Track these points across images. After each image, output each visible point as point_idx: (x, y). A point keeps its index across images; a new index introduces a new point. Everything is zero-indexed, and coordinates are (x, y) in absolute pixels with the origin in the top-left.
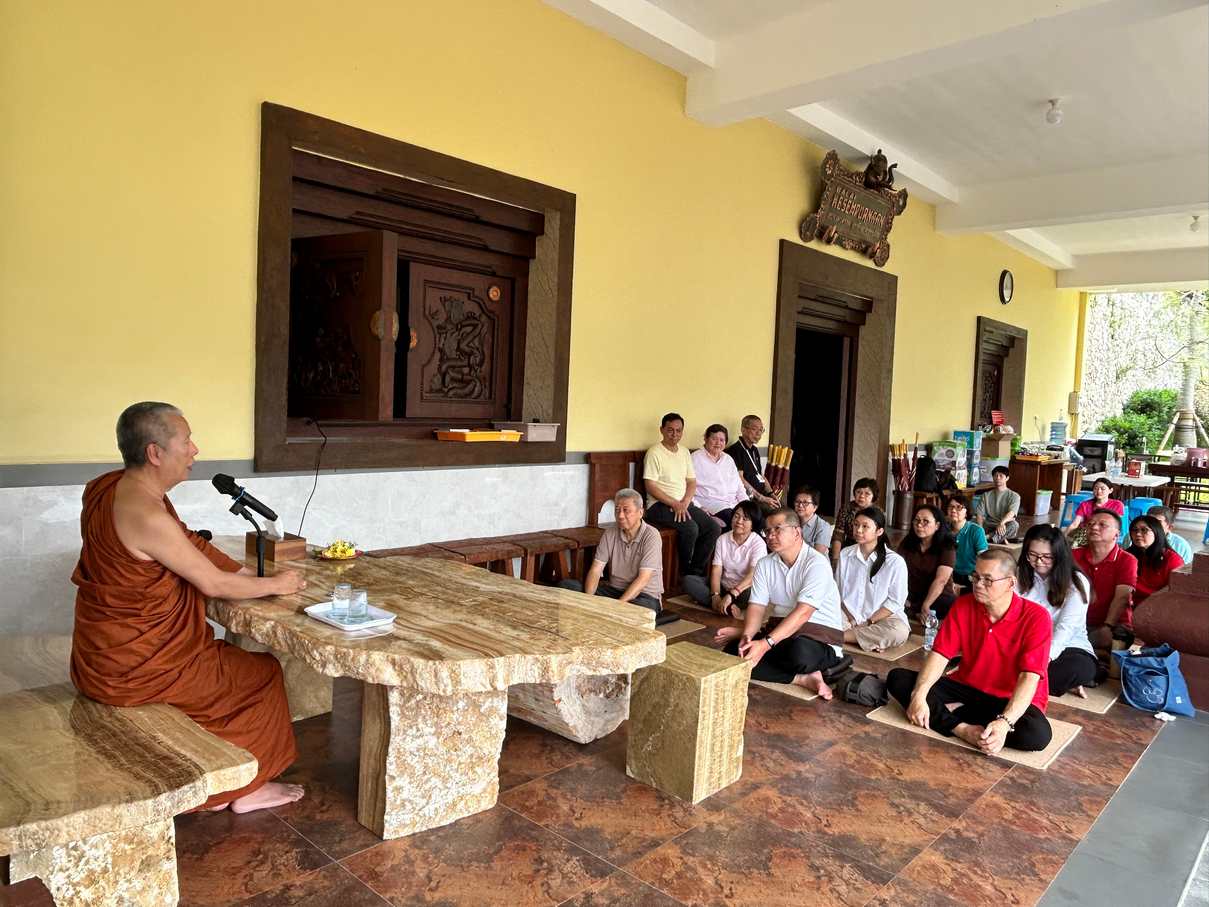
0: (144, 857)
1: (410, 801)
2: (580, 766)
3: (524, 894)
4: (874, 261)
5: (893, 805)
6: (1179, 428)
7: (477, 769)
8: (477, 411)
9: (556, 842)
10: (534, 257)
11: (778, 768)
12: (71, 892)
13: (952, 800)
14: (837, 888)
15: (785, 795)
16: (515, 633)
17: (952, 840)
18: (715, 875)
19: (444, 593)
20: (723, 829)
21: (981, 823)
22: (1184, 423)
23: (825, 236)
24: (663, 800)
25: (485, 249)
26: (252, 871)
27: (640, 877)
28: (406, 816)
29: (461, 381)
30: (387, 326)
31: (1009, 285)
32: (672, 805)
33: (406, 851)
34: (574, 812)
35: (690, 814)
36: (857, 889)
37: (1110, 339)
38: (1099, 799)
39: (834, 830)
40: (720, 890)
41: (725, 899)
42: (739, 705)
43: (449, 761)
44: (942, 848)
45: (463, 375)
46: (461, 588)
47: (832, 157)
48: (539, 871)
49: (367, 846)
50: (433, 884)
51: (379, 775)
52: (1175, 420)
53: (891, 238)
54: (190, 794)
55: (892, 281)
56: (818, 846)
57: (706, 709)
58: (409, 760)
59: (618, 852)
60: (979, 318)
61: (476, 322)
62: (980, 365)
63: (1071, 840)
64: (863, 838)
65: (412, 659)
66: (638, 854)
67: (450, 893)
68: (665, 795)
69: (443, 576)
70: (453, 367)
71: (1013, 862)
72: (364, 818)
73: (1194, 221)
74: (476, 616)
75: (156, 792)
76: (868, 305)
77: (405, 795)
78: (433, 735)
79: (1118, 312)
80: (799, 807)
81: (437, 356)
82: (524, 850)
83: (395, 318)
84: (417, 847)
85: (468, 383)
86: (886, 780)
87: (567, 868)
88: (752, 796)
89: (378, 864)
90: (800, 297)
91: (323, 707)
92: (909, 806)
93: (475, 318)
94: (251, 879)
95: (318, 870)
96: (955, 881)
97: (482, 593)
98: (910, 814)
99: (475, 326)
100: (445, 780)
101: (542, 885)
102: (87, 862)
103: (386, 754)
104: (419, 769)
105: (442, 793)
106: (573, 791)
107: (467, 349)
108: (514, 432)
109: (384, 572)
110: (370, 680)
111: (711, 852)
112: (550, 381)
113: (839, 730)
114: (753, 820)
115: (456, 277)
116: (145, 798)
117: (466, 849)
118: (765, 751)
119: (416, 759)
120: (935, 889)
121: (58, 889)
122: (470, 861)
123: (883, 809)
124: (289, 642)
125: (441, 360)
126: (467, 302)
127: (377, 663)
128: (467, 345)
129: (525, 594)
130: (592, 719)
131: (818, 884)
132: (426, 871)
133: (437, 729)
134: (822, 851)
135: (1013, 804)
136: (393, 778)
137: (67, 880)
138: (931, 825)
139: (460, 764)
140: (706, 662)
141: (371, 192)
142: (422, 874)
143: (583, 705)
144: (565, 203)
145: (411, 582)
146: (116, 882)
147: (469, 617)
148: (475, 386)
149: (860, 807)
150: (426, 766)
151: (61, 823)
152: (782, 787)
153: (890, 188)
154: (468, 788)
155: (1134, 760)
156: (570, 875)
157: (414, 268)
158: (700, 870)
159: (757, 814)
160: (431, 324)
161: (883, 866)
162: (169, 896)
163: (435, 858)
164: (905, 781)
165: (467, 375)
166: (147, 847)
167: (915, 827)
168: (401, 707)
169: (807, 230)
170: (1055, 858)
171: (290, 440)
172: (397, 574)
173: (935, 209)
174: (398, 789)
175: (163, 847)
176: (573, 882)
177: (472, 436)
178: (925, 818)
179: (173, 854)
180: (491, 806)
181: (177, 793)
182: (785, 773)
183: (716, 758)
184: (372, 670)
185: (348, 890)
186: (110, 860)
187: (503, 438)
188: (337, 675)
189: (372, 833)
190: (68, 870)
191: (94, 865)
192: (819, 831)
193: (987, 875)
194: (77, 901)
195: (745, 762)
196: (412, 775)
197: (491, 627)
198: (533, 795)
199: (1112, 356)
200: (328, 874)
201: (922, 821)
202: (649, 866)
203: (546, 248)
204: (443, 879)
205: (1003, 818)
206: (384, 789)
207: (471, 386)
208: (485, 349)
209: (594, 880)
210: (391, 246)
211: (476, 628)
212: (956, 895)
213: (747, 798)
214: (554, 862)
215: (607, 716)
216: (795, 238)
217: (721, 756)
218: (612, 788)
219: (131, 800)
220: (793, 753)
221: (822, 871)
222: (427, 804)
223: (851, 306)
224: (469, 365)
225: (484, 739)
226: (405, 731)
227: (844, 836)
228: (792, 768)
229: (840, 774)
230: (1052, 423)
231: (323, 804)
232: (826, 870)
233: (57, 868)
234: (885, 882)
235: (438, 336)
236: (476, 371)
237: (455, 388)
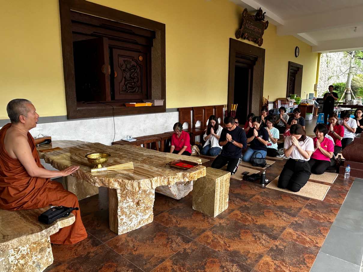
0: (40, 248)
1: (126, 223)
2: (178, 207)
3: (165, 250)
4: (258, 45)
5: (275, 214)
6: (346, 94)
7: (146, 211)
8: (138, 97)
9: (173, 232)
10: (153, 46)
11: (239, 204)
12: (17, 262)
13: (293, 212)
14: (262, 242)
15: (242, 212)
16: (157, 169)
17: (295, 224)
18: (224, 240)
19: (132, 157)
20: (224, 225)
21: (303, 218)
22: (348, 92)
23: (244, 37)
24: (205, 216)
25: (137, 43)
26: (77, 248)
27: (200, 242)
28: (125, 227)
29: (132, 87)
30: (107, 70)
31: (298, 52)
32: (208, 218)
33: (126, 238)
34: (178, 222)
35: (214, 221)
36: (268, 242)
37: (327, 67)
38: (337, 208)
39: (258, 223)
40: (226, 245)
41: (228, 248)
42: (227, 186)
43: (138, 209)
44: (292, 227)
45: (132, 85)
46: (137, 154)
47: (246, 10)
48: (168, 242)
49: (113, 237)
50: (135, 249)
51: (115, 216)
52: (345, 92)
53: (263, 37)
54: (53, 229)
55: (264, 51)
56: (254, 229)
57: (217, 188)
58: (125, 210)
59: (193, 235)
60: (289, 62)
62: (289, 76)
63: (331, 222)
64: (268, 225)
65: (124, 180)
66: (199, 234)
67: (141, 251)
68: (205, 215)
69: (131, 150)
70: (129, 83)
71: (314, 230)
72: (112, 229)
73: (355, 29)
74: (143, 164)
75: (41, 230)
76: (256, 59)
77: (124, 221)
78: (132, 202)
79: (329, 59)
80: (247, 216)
81: (124, 79)
82: (163, 236)
83: (109, 67)
84: (129, 236)
86: (272, 206)
87: (177, 241)
88: (232, 214)
89: (118, 243)
90: (236, 57)
91: (96, 192)
92: (280, 214)
93: (135, 67)
94: (77, 251)
95: (98, 246)
96: (297, 237)
97: (144, 156)
98: (281, 217)
99: (135, 69)
100: (137, 215)
101: (170, 247)
102: (21, 252)
103: (117, 209)
104: (128, 213)
105: (136, 219)
106: (176, 215)
108: (150, 103)
109: (112, 150)
110: (110, 188)
111: (221, 233)
112: (160, 86)
113: (256, 191)
114: (233, 221)
115: (128, 53)
116: (37, 232)
117: (145, 236)
118: (234, 199)
119: (127, 210)
120: (292, 241)
121: (12, 262)
122: (147, 240)
123: (273, 216)
124: (83, 176)
125: (125, 81)
126: (133, 62)
127: (112, 181)
128: (133, 76)
129: (158, 155)
130: (181, 192)
131: (256, 241)
132: (133, 244)
133: (133, 200)
134: (256, 230)
135: (311, 211)
136: (120, 216)
137: (15, 258)
138: (288, 220)
139: (141, 210)
140: (217, 174)
141: (98, 25)
142: (131, 245)
143: (178, 188)
144: (162, 27)
145: (121, 153)
146: (32, 257)
147: (141, 164)
148: (136, 89)
149: (265, 215)
150: (130, 212)
151: (9, 243)
152: (241, 210)
153: (263, 20)
154: (144, 217)
155: (345, 195)
156: (178, 243)
157: (114, 51)
158: (219, 239)
159: (234, 219)
160: (121, 69)
161: (275, 234)
162: (50, 259)
163: (135, 240)
164: (278, 206)
165: (133, 85)
166: (41, 245)
167: (283, 221)
168: (121, 194)
169: (238, 35)
170: (327, 228)
171: (78, 109)
172: (116, 151)
173: (276, 27)
174: (122, 219)
175: (47, 244)
176: (179, 245)
177: (137, 105)
178: (286, 218)
179: (50, 246)
180: (151, 222)
181: (48, 229)
182: (241, 205)
183: (221, 203)
184: (111, 184)
185: (108, 252)
186: (29, 250)
187: (147, 105)
188: (99, 186)
189: (115, 233)
190: (15, 255)
191: (23, 252)
192: (254, 224)
193: (307, 235)
194: (19, 264)
195: (229, 203)
196: (126, 215)
197: (149, 167)
198: (164, 217)
199: (327, 72)
200: (101, 248)
201: (285, 218)
202: (203, 239)
203: (156, 43)
204: (138, 247)
205: (309, 216)
206: (117, 219)
207: (135, 89)
208: (139, 76)
209: (186, 244)
210: (106, 43)
211: (144, 168)
212: (298, 242)
213: (230, 214)
214: (173, 239)
215: (185, 191)
216: (234, 38)
217: (222, 202)
218: (189, 213)
219: (32, 233)
220: (243, 199)
221: (256, 237)
222: (132, 223)
223: (251, 59)
224: (135, 83)
225: (147, 202)
226: (123, 202)
227: (261, 225)
228: (243, 204)
229: (258, 205)
230: (310, 94)
231: (98, 224)
232: (258, 237)
233: (11, 255)
234: (276, 239)
235: (123, 73)
236: (136, 84)
237: (130, 90)
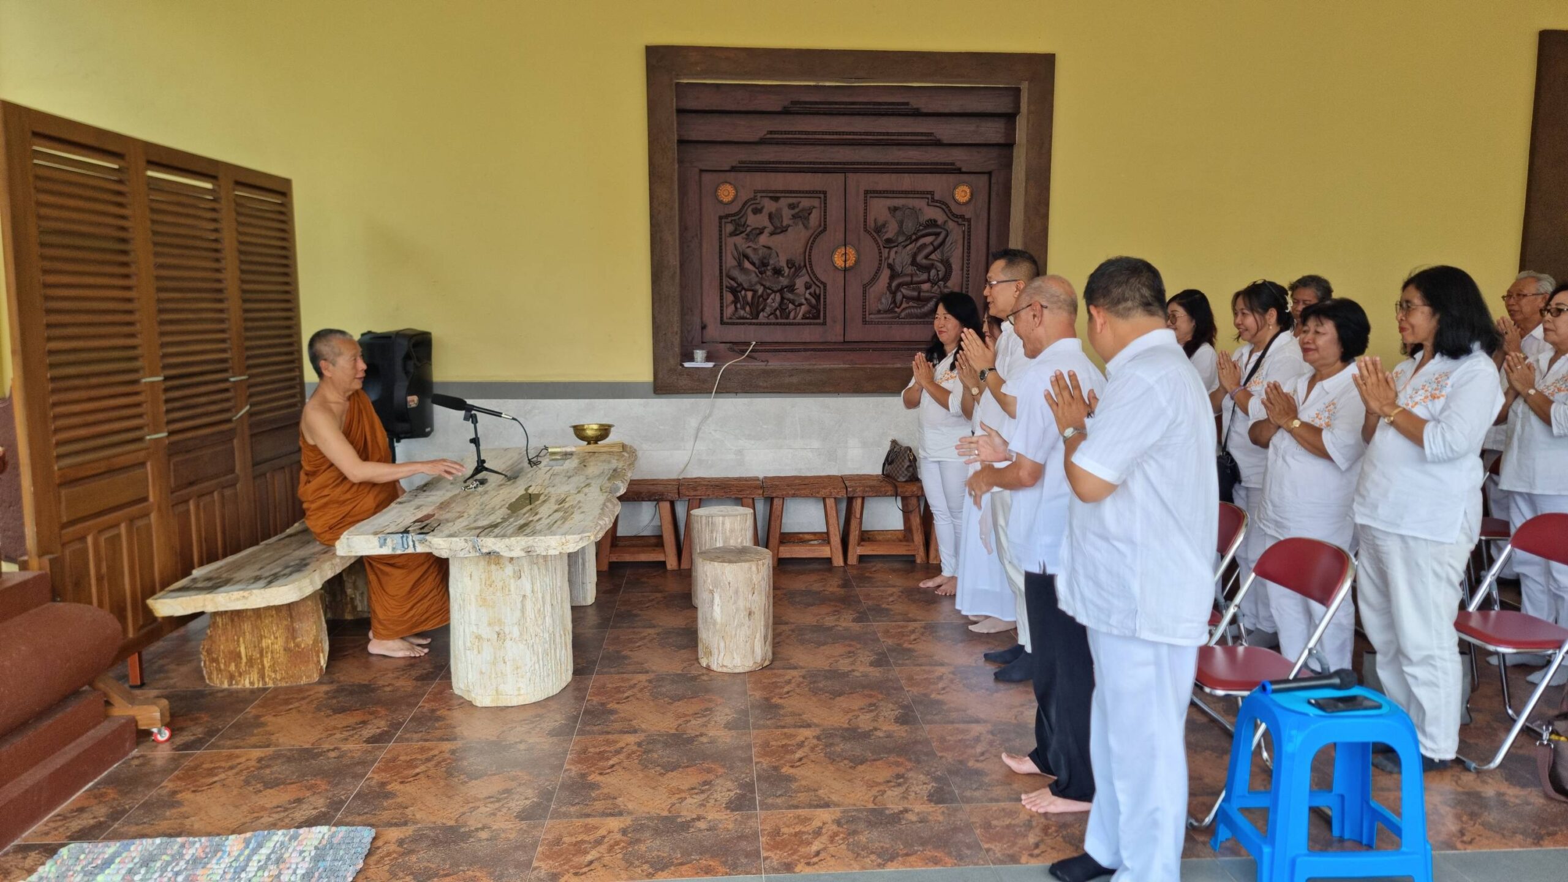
10: (1014, 142)
25: (937, 143)
29: (918, 299)
61: (938, 230)
70: (907, 284)
81: (886, 274)
85: (928, 300)
93: (937, 226)
99: (937, 234)
107: (924, 261)
115: (907, 182)
125: (892, 278)
126: (926, 209)
128: (927, 257)
141: (779, 109)
144: (1036, 69)
165: (927, 291)
203: (1021, 129)
224: (932, 282)
235: (885, 252)
236: (939, 287)
237: (910, 307)
